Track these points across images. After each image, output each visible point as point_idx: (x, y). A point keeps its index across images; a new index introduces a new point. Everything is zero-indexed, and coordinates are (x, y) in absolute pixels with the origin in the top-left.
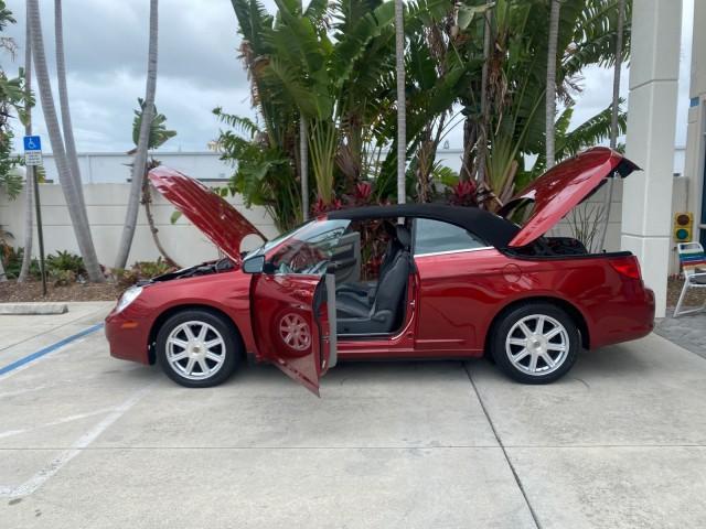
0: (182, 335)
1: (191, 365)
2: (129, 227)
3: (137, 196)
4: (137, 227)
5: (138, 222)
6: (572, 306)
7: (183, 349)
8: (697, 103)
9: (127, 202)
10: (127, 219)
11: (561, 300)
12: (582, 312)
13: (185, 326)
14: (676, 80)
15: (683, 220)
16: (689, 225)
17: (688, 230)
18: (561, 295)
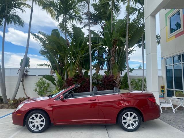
0: (33, 118)
1: (36, 127)
2: (17, 88)
3: (21, 80)
4: (19, 88)
5: (20, 87)
6: (138, 109)
7: (33, 122)
8: (163, 59)
9: (17, 81)
10: (17, 86)
11: (135, 108)
12: (141, 111)
13: (33, 116)
14: (156, 53)
15: (163, 87)
16: (164, 89)
17: (164, 90)
18: (135, 107)
